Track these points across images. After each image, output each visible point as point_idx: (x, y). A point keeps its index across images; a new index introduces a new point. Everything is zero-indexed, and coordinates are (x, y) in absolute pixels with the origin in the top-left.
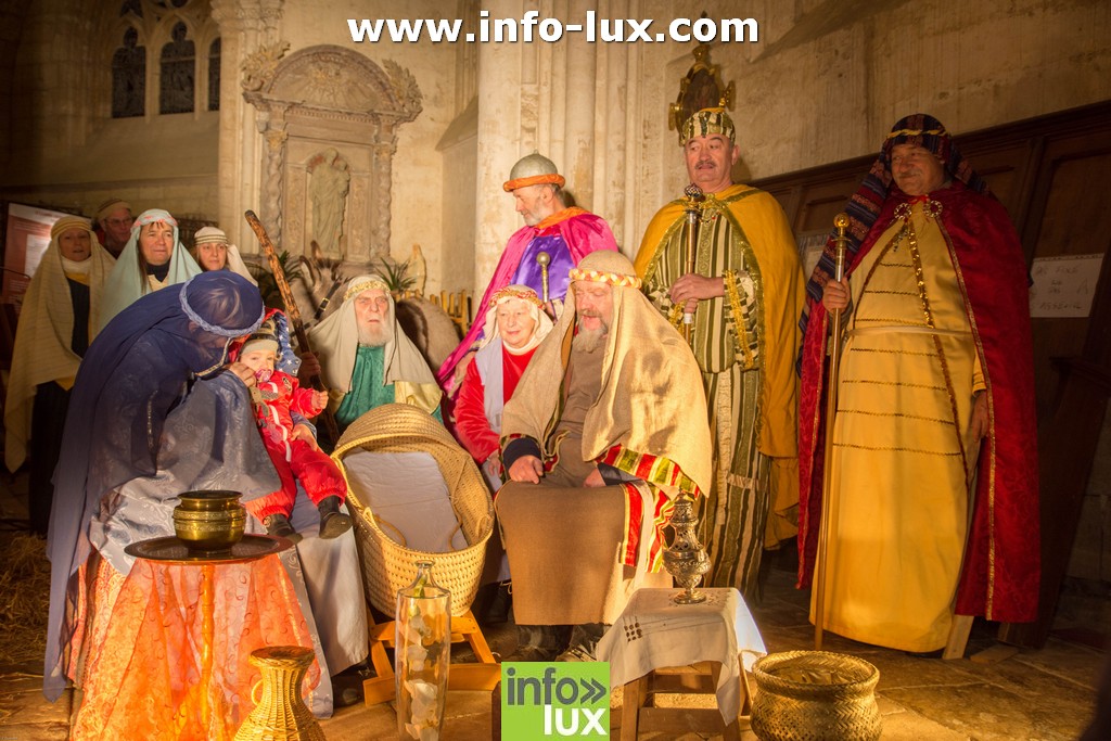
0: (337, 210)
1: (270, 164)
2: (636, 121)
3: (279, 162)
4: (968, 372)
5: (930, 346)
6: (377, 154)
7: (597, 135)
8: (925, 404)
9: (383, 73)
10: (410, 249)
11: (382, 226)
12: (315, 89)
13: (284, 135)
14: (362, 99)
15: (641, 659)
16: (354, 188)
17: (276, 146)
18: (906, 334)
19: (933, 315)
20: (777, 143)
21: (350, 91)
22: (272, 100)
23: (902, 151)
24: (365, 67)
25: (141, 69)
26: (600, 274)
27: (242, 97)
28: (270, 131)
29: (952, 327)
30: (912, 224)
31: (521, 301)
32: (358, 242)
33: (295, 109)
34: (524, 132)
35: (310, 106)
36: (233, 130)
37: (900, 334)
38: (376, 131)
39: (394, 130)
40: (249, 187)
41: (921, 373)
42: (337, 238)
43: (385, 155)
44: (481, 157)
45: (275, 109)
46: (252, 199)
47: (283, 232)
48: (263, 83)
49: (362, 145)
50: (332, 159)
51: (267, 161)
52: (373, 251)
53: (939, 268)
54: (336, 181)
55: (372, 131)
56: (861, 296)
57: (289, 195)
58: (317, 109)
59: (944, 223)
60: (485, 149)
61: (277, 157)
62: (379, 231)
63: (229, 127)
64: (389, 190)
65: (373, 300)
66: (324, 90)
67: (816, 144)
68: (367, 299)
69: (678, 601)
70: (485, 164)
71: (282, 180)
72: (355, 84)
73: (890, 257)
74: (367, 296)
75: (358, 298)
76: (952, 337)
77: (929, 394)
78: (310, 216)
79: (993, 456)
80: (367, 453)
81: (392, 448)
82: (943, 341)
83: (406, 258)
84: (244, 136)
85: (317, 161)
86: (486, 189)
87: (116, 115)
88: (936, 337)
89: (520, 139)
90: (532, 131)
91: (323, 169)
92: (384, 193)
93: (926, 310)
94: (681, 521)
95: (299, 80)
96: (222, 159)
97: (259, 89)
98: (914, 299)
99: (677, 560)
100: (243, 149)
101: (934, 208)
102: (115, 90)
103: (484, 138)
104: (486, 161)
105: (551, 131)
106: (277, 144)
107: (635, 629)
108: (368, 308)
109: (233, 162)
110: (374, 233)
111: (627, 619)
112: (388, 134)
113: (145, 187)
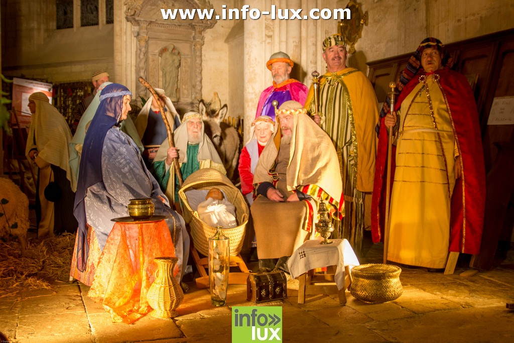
0: (174, 76)
1: (140, 53)
2: (322, 31)
3: (145, 52)
4: (452, 149)
5: (436, 137)
6: (194, 46)
7: (302, 38)
8: (434, 162)
9: (196, 4)
10: (212, 95)
11: (198, 83)
13: (146, 37)
15: (306, 265)
16: (183, 63)
17: (143, 44)
18: (425, 132)
19: (437, 124)
20: (387, 42)
22: (140, 20)
23: (429, 51)
25: (71, 3)
26: (287, 110)
27: (125, 19)
28: (139, 36)
29: (445, 129)
30: (427, 85)
31: (266, 123)
32: (186, 92)
33: (152, 24)
34: (267, 37)
35: (159, 22)
36: (121, 36)
37: (423, 132)
38: (193, 34)
39: (203, 33)
40: (129, 65)
41: (432, 148)
42: (175, 90)
43: (199, 46)
44: (246, 50)
45: (142, 25)
46: (131, 71)
48: (135, 12)
49: (186, 41)
50: (171, 49)
51: (139, 52)
52: (193, 96)
53: (440, 104)
54: (174, 61)
55: (191, 34)
56: (406, 116)
57: (150, 68)
58: (163, 24)
59: (441, 84)
60: (248, 46)
61: (143, 49)
62: (196, 86)
63: (119, 34)
64: (201, 65)
65: (195, 123)
67: (405, 43)
68: (192, 122)
69: (321, 243)
70: (247, 54)
71: (147, 61)
73: (418, 99)
74: (192, 121)
75: (189, 122)
76: (445, 134)
77: (435, 158)
78: (161, 79)
79: (463, 184)
80: (195, 190)
81: (206, 188)
82: (441, 135)
83: (211, 99)
84: (126, 38)
85: (164, 50)
86: (249, 66)
87: (59, 28)
88: (438, 133)
89: (265, 41)
90: (270, 37)
91: (167, 55)
92: (198, 66)
93: (434, 122)
94: (322, 211)
95: (154, 9)
96: (115, 51)
97: (134, 15)
98: (429, 117)
99: (320, 227)
100: (126, 45)
101: (436, 78)
102: (57, 15)
103: (247, 41)
104: (248, 52)
105: (280, 37)
106: (143, 43)
107: (303, 254)
108: (193, 126)
109: (121, 52)
110: (194, 87)
111: (300, 250)
112: (200, 35)
113: (75, 65)
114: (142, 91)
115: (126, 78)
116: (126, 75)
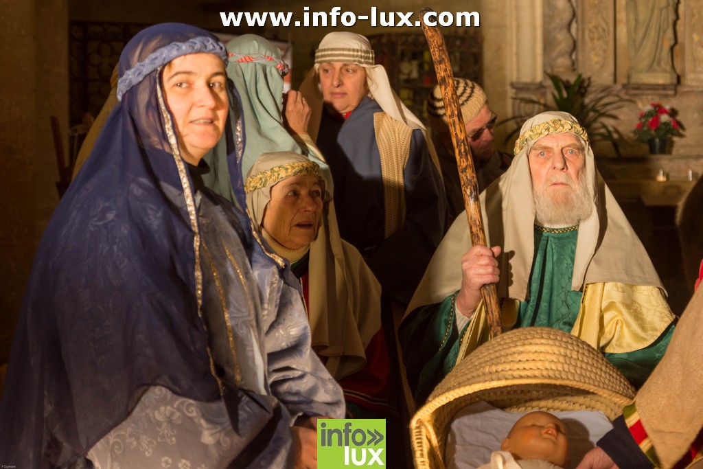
0: (664, 4)
42: (666, 49)
68: (546, 149)
75: (534, 148)
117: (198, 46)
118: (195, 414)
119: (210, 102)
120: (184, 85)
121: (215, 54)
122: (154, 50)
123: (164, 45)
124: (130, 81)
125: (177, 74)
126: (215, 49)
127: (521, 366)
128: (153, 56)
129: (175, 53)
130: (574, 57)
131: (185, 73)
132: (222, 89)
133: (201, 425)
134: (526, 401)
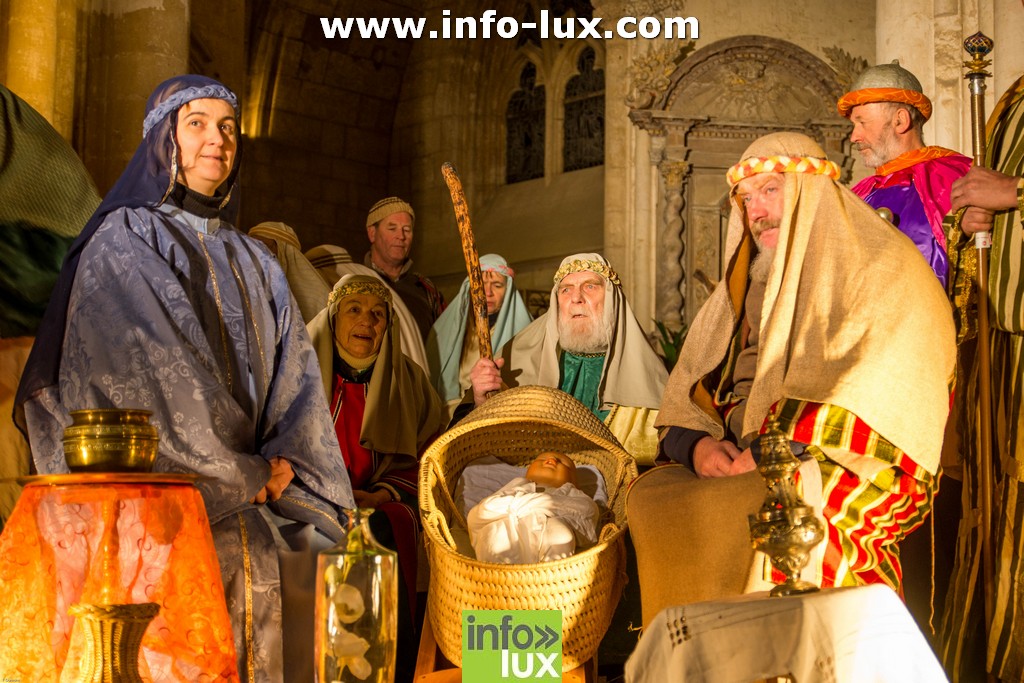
1: (667, 208)
3: (680, 203)
9: (825, 67)
12: (729, 99)
13: (685, 166)
14: (797, 108)
17: (675, 182)
21: (780, 98)
22: (666, 119)
24: (800, 62)
25: (540, 116)
27: (628, 119)
28: (665, 163)
33: (701, 130)
35: (721, 123)
36: (623, 168)
40: (643, 246)
45: (671, 131)
47: (688, 302)
48: (654, 97)
51: (664, 203)
57: (696, 249)
58: (732, 127)
61: (676, 197)
63: (616, 164)
65: (578, 286)
66: (743, 100)
68: (569, 286)
71: (684, 229)
72: (787, 88)
75: (560, 286)
84: (636, 175)
87: (512, 179)
95: (708, 89)
96: (608, 209)
97: (649, 106)
100: (636, 192)
102: (509, 147)
106: (676, 180)
109: (622, 212)
113: (540, 270)
114: (670, 310)
115: (635, 282)
116: (635, 272)
117: (212, 92)
118: (188, 375)
119: (219, 141)
120: (199, 124)
121: (227, 101)
122: (174, 92)
123: (183, 89)
124: (153, 120)
125: (192, 114)
126: (226, 96)
127: (514, 408)
128: (173, 97)
129: (191, 95)
130: (682, 313)
131: (198, 113)
132: (231, 133)
133: (193, 384)
134: (531, 459)
